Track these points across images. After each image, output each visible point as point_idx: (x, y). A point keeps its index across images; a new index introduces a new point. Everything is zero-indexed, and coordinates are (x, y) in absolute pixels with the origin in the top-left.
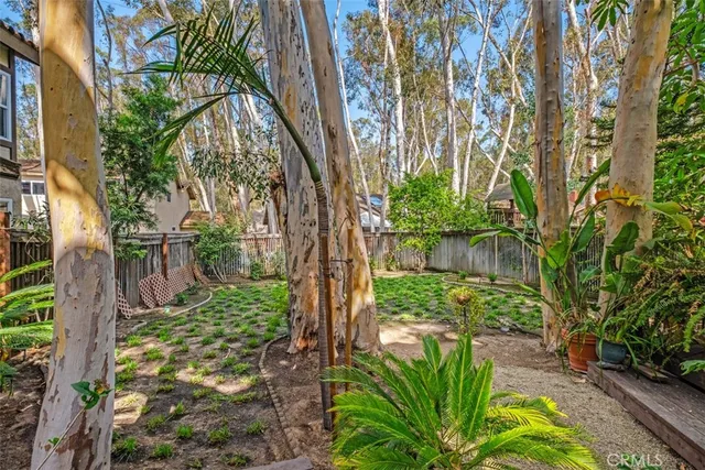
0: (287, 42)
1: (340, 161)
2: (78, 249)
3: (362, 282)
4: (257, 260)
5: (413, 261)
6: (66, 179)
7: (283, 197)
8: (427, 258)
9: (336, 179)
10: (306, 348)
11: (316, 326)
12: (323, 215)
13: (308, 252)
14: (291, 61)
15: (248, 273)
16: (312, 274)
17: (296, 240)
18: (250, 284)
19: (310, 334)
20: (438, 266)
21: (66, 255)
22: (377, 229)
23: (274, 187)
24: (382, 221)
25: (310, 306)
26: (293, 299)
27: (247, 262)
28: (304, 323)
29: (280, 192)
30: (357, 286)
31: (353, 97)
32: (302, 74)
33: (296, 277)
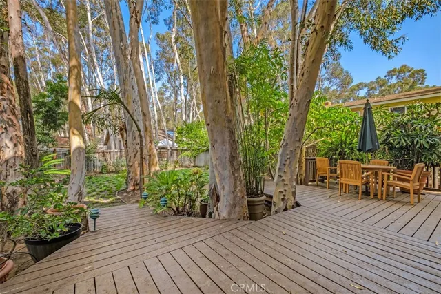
0: (128, 77)
1: (147, 123)
2: (79, 148)
3: (155, 162)
4: (105, 163)
5: (187, 163)
6: (76, 132)
7: (125, 134)
8: (194, 161)
9: (146, 130)
10: (134, 189)
11: (139, 181)
12: (141, 141)
13: (135, 155)
14: (129, 84)
15: (99, 170)
16: (136, 162)
17: (130, 150)
18: (102, 175)
19: (136, 184)
20: (199, 165)
21: (74, 151)
22: (171, 148)
23: (121, 130)
24: (173, 144)
25: (136, 174)
26: (129, 172)
27: (99, 164)
28: (133, 180)
29: (124, 132)
30: (153, 164)
31: (159, 79)
32: (133, 89)
33: (130, 164)
